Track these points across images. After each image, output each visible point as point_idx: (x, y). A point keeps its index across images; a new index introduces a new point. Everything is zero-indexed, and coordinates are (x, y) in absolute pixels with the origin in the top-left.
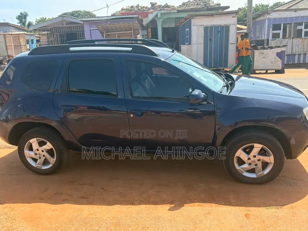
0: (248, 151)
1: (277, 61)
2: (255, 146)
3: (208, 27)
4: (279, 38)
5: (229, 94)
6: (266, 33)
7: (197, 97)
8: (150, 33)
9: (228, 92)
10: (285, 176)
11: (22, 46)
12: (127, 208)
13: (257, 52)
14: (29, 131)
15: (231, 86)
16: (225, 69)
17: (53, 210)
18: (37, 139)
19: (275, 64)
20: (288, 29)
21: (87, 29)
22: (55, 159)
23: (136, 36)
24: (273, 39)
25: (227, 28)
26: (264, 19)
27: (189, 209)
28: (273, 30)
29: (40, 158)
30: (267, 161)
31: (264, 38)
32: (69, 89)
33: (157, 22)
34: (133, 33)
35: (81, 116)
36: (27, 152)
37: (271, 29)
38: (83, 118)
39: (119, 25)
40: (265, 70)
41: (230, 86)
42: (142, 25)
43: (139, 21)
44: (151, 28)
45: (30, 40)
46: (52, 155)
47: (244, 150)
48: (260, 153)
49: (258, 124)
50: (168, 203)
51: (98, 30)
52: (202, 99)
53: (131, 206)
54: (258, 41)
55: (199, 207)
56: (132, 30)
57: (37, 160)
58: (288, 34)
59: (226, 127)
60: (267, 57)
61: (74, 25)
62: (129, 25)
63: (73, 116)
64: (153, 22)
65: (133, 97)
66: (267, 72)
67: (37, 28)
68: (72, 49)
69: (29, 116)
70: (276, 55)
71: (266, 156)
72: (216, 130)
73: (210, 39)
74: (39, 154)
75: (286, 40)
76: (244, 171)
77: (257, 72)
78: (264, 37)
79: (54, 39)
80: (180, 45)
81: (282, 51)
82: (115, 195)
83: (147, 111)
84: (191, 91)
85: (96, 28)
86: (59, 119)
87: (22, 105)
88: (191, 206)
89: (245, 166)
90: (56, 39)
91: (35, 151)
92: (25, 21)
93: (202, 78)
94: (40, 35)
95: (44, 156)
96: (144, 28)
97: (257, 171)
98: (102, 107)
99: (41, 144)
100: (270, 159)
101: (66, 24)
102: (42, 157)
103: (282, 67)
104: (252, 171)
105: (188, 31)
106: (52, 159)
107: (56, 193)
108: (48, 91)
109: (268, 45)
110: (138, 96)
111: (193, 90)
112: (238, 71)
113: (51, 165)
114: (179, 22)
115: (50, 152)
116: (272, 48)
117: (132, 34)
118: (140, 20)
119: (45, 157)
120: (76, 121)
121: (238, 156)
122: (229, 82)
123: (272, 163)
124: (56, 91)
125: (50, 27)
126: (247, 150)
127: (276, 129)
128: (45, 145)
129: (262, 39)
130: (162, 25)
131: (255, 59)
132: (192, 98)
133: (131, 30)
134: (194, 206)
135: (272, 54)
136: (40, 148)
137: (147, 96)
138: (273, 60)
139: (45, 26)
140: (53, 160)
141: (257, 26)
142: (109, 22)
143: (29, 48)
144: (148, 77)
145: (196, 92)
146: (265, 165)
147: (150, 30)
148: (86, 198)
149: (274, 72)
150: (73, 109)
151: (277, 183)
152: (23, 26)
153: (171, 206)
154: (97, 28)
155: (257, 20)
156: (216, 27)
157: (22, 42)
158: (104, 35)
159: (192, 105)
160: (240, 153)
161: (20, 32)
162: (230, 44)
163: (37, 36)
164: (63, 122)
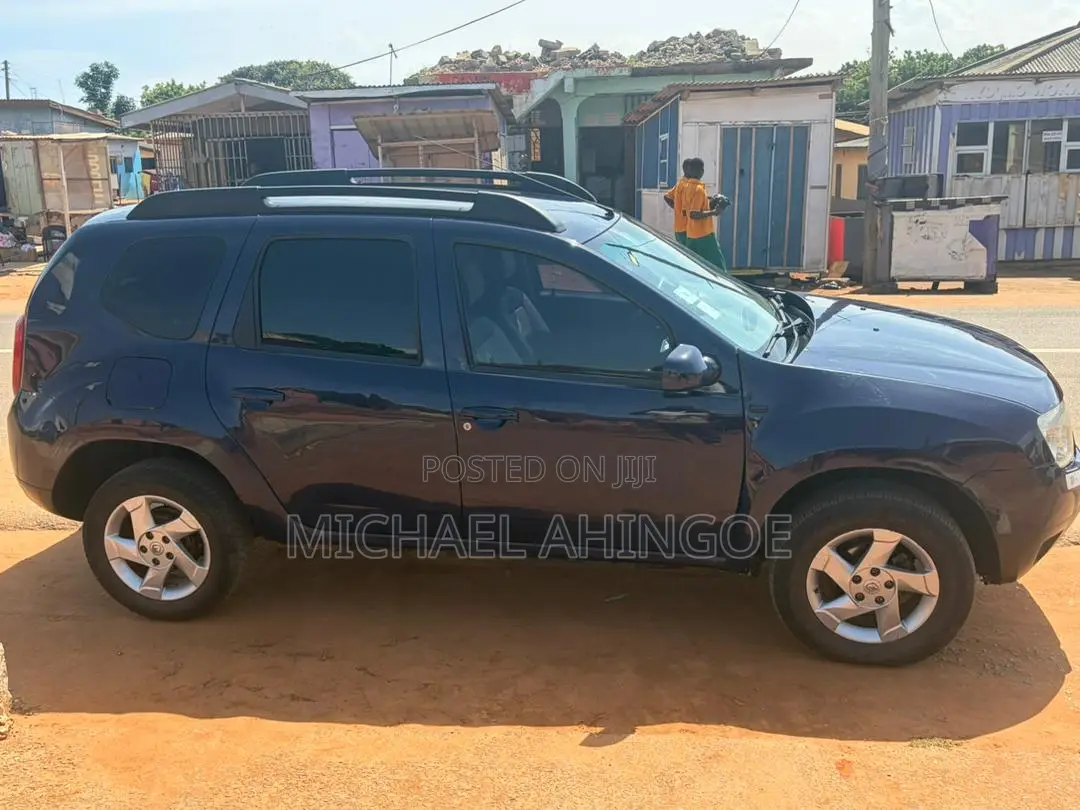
0: (853, 552)
1: (971, 250)
2: (875, 538)
3: (737, 129)
4: (981, 171)
5: (792, 362)
6: (935, 155)
7: (685, 369)
8: (538, 146)
9: (791, 356)
10: (978, 641)
11: (94, 182)
12: (444, 734)
13: (901, 219)
14: (120, 472)
15: (800, 335)
16: (791, 274)
17: (199, 737)
18: (146, 499)
19: (963, 262)
20: (1012, 140)
21: (319, 126)
22: (207, 568)
23: (487, 155)
24: (961, 174)
25: (802, 132)
26: (929, 107)
27: (652, 741)
28: (958, 145)
29: (156, 562)
30: (916, 588)
31: (930, 171)
32: (262, 336)
33: (562, 107)
34: (477, 146)
35: (295, 423)
36: (112, 542)
37: (953, 140)
38: (304, 431)
39: (429, 116)
40: (928, 280)
41: (796, 335)
42: (508, 118)
43: (498, 104)
44: (540, 129)
45: (121, 160)
46: (197, 554)
47: (841, 550)
48: (894, 560)
49: (890, 464)
50: (582, 723)
51: (357, 132)
52: (700, 377)
53: (459, 727)
54: (905, 180)
55: (684, 737)
56: (476, 135)
57: (147, 568)
58: (1011, 157)
59: (780, 470)
60: (939, 234)
61: (274, 113)
62: (464, 118)
63: (270, 424)
64: (549, 107)
65: (473, 363)
66: (936, 285)
67: (146, 120)
68: (273, 201)
69: (119, 422)
70: (967, 228)
71: (913, 570)
72: (748, 479)
73: (742, 171)
74: (154, 550)
75: (1005, 178)
76: (839, 621)
77: (901, 285)
78: (929, 168)
79: (205, 160)
80: (637, 190)
81: (988, 217)
82: (405, 692)
83: (520, 412)
84: (667, 347)
85: (351, 124)
86: (221, 434)
87: (99, 383)
88: (657, 732)
89: (845, 603)
90: (213, 159)
91: (140, 540)
92: (108, 93)
93: (703, 306)
94: (157, 142)
95: (169, 556)
96: (515, 128)
97: (882, 620)
98: (368, 396)
99: (162, 515)
100: (927, 582)
101: (247, 109)
102: (162, 558)
103: (990, 272)
104: (867, 621)
105: (665, 141)
106: (198, 567)
107: (208, 682)
108: (192, 340)
109: (940, 194)
110: (488, 361)
111: (673, 346)
112: (837, 282)
113: (192, 589)
114: (636, 108)
115: (191, 544)
116: (953, 205)
117: (474, 147)
118: (503, 99)
119: (172, 561)
120: (283, 439)
121: (821, 569)
122: (794, 319)
123: (934, 596)
124: (215, 340)
125: (194, 118)
126: (851, 551)
127: (945, 483)
128: (175, 521)
129: (922, 174)
130: (578, 120)
131: (894, 242)
132: (670, 373)
133: (473, 136)
134: (667, 732)
135: (952, 226)
136: (156, 529)
137: (519, 362)
138: (957, 247)
139: (176, 115)
140: (198, 573)
141: (906, 129)
142: (396, 106)
143: (117, 187)
144: (525, 297)
145: (683, 353)
146: (910, 601)
147: (538, 135)
148: (308, 700)
149: (962, 287)
150: (271, 402)
151: (949, 662)
152: (99, 112)
153: (594, 732)
154: (356, 124)
155: (904, 108)
156: (765, 130)
157: (94, 167)
158: (379, 149)
159: (669, 394)
160: (827, 560)
161: (91, 132)
162: (813, 187)
163: (145, 144)
164: (238, 442)
